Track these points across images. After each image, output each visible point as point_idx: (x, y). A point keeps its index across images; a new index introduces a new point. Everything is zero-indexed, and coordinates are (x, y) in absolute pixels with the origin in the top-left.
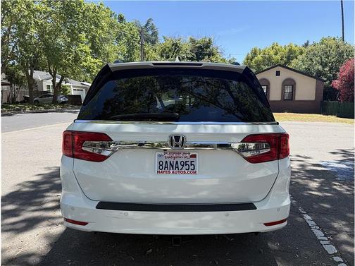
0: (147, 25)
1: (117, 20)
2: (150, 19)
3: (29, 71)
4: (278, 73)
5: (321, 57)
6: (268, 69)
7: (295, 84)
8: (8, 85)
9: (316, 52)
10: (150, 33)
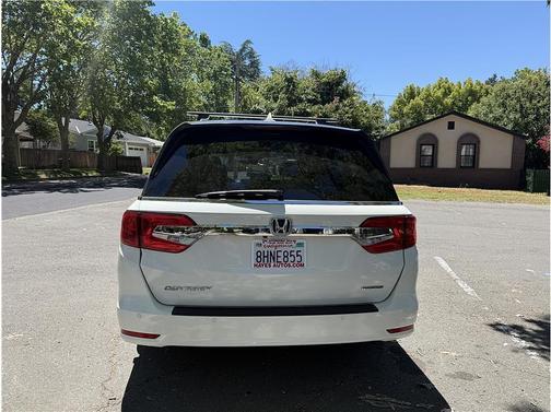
0: (242, 51)
1: (198, 43)
2: (248, 42)
3: (63, 119)
4: (451, 126)
5: (519, 101)
6: (434, 119)
7: (479, 142)
8: (31, 140)
9: (510, 92)
10: (247, 62)
